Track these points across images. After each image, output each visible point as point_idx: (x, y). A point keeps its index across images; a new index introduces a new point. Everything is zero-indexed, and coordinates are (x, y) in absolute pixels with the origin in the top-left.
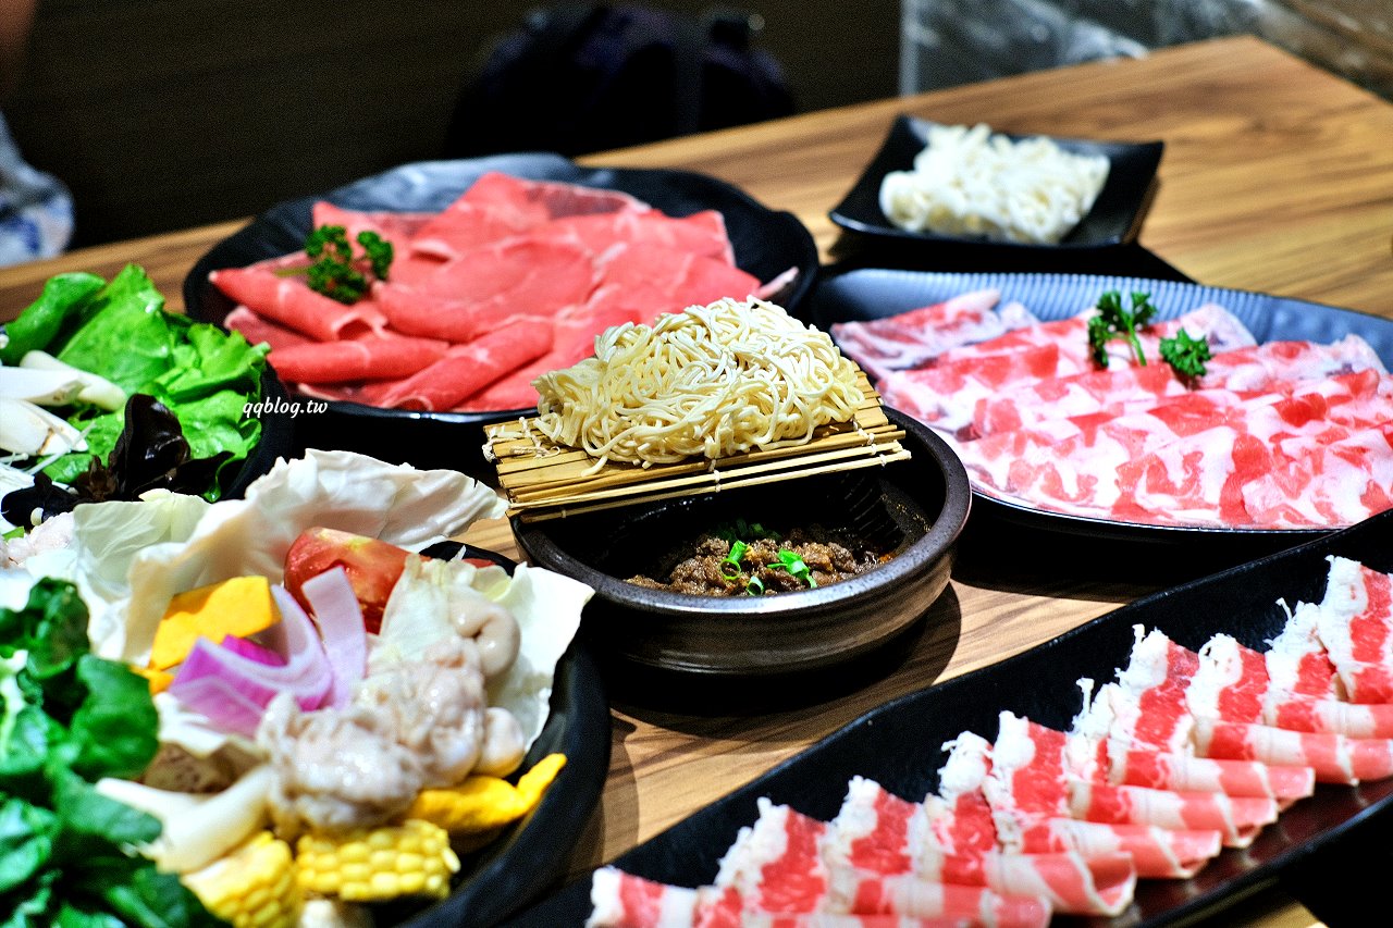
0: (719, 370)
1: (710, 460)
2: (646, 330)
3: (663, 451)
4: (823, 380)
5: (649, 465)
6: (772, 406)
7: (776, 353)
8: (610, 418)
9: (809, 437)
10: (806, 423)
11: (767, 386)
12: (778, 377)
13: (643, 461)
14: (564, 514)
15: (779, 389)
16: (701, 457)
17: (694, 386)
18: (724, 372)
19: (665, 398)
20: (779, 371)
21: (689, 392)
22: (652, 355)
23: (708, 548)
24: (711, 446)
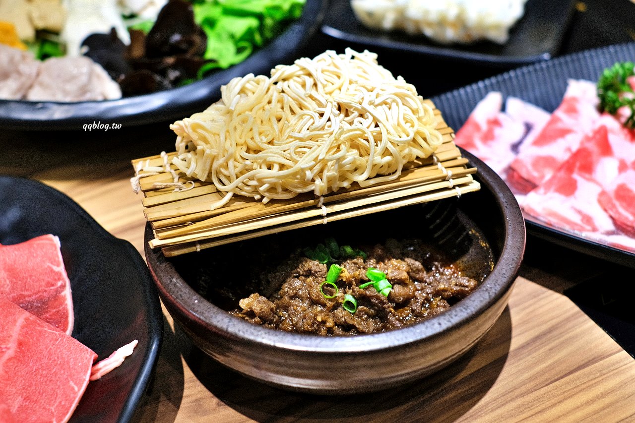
0: (325, 118)
1: (319, 197)
2: (264, 81)
3: (280, 189)
4: (409, 124)
5: (268, 200)
6: (369, 149)
7: (371, 103)
8: (235, 160)
9: (399, 173)
10: (397, 162)
11: (364, 133)
12: (373, 125)
13: (263, 197)
14: (199, 248)
15: (375, 134)
16: (311, 195)
17: (305, 133)
18: (329, 120)
19: (280, 145)
20: (375, 119)
21: (301, 140)
22: (269, 102)
23: (310, 270)
24: (319, 186)
